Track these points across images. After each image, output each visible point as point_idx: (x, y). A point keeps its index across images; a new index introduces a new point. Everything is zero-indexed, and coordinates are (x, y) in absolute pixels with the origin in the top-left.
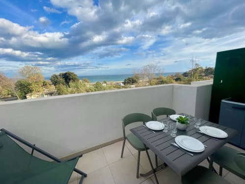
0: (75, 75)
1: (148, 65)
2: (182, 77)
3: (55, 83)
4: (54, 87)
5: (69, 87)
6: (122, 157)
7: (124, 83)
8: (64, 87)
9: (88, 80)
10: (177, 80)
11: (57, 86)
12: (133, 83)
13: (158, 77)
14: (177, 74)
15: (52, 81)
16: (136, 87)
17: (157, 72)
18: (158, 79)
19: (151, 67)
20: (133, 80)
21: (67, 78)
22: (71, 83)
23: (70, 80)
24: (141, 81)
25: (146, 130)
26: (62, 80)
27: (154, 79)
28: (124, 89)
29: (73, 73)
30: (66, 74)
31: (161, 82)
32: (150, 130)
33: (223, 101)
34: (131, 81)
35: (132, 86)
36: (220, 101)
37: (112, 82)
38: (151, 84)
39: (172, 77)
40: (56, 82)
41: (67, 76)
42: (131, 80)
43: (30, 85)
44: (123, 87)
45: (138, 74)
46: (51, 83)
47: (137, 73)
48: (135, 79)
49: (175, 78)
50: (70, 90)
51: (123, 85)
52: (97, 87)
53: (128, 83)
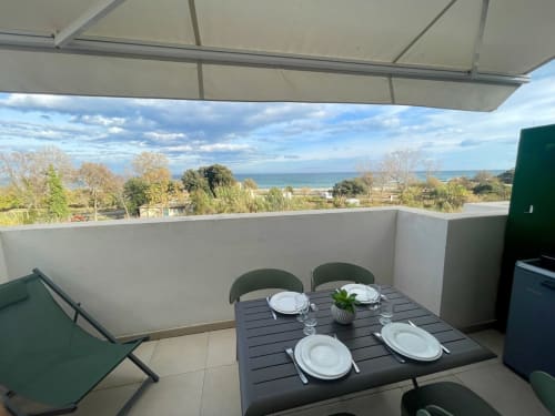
0: (228, 172)
1: (397, 153)
2: (496, 184)
3: (190, 187)
4: (188, 195)
5: (215, 196)
7: (334, 193)
8: (204, 196)
9: (254, 184)
10: (477, 191)
11: (193, 193)
12: (355, 192)
13: (423, 181)
14: (480, 176)
15: (184, 183)
16: (362, 204)
17: (420, 168)
18: (423, 186)
19: (404, 155)
20: (355, 187)
21: (213, 177)
22: (218, 188)
23: (218, 181)
24: (376, 189)
26: (203, 181)
27: (414, 185)
29: (224, 169)
30: (211, 168)
31: (432, 194)
34: (350, 188)
35: (352, 201)
37: (306, 189)
38: (401, 199)
39: (465, 183)
40: (192, 185)
41: (214, 174)
42: (351, 186)
43: (146, 187)
44: (329, 202)
45: (370, 173)
46: (183, 186)
47: (367, 169)
48: (360, 184)
49: (475, 185)
50: (216, 201)
51: (331, 197)
52: (270, 200)
53: (343, 192)
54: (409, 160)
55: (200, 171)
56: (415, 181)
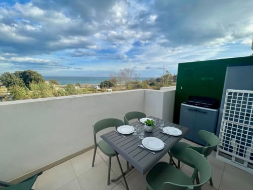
0: (38, 75)
2: (155, 82)
4: (6, 89)
5: (30, 89)
6: (93, 166)
7: (101, 86)
8: (22, 90)
10: (151, 85)
11: (11, 88)
12: (110, 86)
14: (151, 79)
15: (3, 81)
16: (113, 90)
17: (133, 76)
18: (134, 83)
19: (128, 71)
20: (109, 83)
21: (27, 78)
22: (32, 85)
23: (31, 80)
24: (118, 85)
25: (117, 135)
26: (19, 80)
27: (131, 83)
28: (100, 93)
29: (35, 73)
30: (25, 73)
31: (137, 86)
32: (121, 134)
33: (182, 104)
34: (107, 84)
35: (109, 90)
36: (180, 105)
38: (128, 89)
39: (147, 82)
40: (9, 83)
41: (27, 76)
44: (99, 90)
46: (2, 83)
47: (113, 76)
48: (112, 82)
49: (150, 83)
50: (30, 93)
51: (99, 88)
52: (68, 90)
53: (105, 86)
54: (129, 73)
55: (15, 74)
56: (132, 82)
